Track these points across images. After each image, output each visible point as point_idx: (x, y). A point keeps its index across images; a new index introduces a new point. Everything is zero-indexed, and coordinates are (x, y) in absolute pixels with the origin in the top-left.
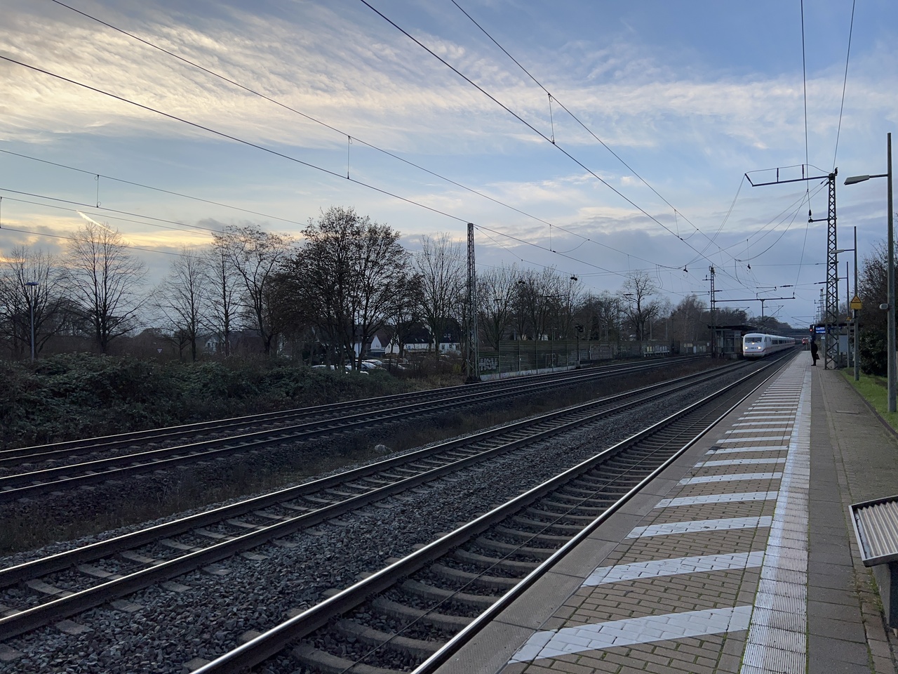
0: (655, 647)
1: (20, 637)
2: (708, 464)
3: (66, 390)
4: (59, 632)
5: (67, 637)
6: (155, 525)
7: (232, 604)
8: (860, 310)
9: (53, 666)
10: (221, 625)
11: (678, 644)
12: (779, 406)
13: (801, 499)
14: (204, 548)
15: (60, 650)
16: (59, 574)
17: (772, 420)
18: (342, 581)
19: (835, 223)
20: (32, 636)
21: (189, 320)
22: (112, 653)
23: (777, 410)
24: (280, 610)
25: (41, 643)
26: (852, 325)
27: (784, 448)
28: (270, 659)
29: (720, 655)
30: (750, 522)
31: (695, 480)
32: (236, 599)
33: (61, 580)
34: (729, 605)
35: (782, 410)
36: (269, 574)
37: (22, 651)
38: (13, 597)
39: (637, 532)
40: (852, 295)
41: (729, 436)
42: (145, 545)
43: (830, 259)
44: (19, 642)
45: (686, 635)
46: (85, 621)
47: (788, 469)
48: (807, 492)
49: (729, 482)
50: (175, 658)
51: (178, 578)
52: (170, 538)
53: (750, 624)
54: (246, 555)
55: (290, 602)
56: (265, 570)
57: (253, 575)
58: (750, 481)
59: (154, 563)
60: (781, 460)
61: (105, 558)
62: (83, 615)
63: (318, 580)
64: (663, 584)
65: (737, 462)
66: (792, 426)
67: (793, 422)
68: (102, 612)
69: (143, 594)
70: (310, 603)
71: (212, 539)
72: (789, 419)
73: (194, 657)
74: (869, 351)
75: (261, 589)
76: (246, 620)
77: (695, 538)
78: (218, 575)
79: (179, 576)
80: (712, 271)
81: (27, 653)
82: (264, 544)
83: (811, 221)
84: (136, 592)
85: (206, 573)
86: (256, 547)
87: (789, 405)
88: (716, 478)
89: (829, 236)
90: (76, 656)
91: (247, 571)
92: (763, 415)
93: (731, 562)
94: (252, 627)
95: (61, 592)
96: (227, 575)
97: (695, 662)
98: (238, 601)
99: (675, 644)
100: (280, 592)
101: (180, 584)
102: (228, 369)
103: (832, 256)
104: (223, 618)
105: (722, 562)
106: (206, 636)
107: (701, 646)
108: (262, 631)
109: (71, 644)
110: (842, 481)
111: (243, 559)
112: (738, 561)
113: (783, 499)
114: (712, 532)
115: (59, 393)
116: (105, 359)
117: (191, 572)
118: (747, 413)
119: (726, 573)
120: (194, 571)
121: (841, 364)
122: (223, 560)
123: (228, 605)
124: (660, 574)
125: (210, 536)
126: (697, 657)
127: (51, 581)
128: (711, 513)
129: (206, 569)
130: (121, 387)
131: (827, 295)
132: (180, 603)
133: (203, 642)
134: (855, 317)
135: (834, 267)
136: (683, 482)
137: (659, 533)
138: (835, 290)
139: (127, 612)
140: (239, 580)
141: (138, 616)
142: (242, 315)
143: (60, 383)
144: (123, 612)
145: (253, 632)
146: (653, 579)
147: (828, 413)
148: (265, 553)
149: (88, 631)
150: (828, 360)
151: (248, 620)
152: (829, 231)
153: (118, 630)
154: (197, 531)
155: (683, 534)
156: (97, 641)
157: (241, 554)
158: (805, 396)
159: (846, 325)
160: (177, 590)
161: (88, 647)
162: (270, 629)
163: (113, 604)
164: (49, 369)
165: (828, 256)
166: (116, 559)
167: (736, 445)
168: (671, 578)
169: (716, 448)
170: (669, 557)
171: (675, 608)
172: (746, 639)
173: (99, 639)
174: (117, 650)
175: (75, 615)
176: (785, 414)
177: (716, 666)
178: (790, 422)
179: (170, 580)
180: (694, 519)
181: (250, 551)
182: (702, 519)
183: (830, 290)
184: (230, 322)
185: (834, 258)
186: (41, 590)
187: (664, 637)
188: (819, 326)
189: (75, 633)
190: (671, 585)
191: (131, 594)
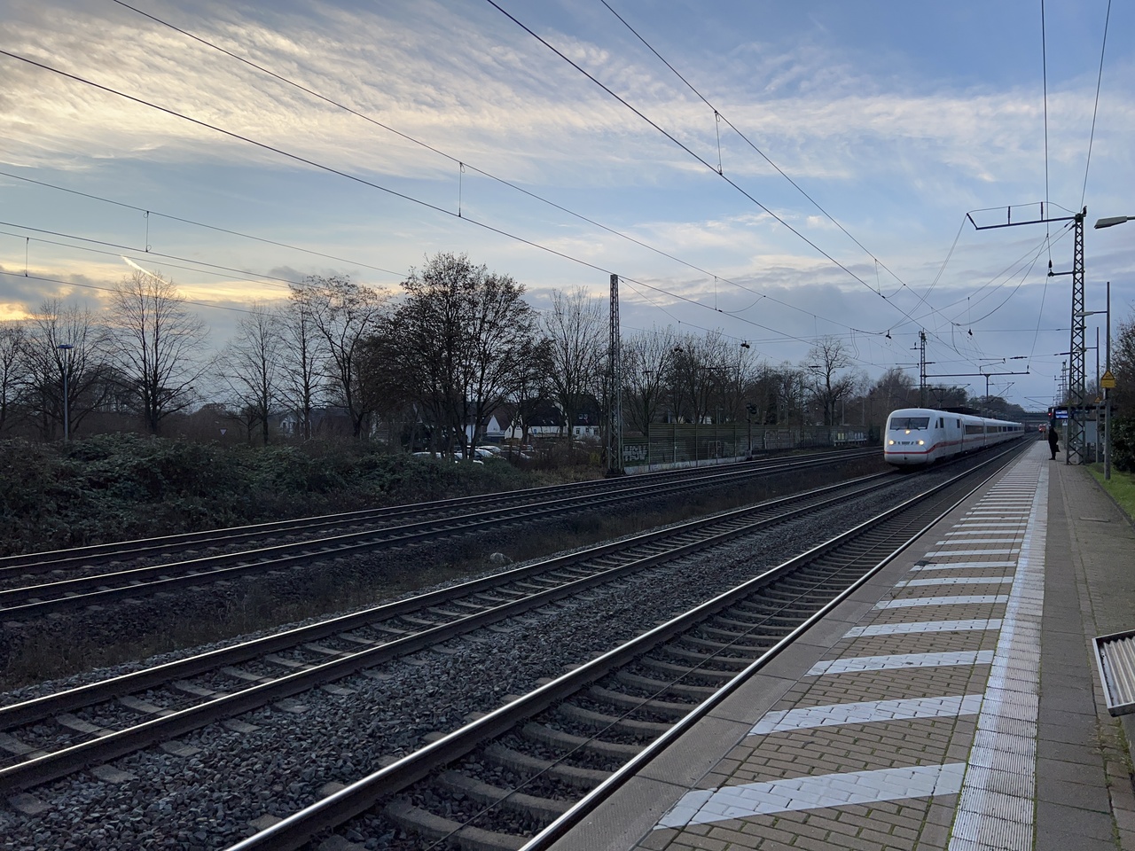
0: (841, 813)
1: (48, 785)
2: (913, 583)
3: (107, 480)
4: (96, 779)
5: (106, 786)
6: (216, 649)
7: (310, 749)
8: (1113, 389)
9: (87, 821)
10: (295, 774)
11: (869, 810)
12: (1006, 510)
13: (1031, 630)
14: (275, 679)
15: (98, 802)
16: (97, 708)
17: (996, 528)
18: (447, 723)
19: (1082, 278)
20: (62, 784)
21: (260, 393)
22: (161, 807)
23: (1003, 516)
24: (370, 757)
25: (74, 793)
26: (1103, 408)
27: (1011, 564)
28: (356, 818)
29: (922, 826)
30: (965, 658)
31: (896, 603)
32: (315, 742)
33: (99, 716)
34: (935, 762)
35: (1010, 515)
36: (356, 712)
37: (50, 802)
38: (40, 735)
39: (820, 667)
40: (1103, 370)
41: (940, 548)
42: (203, 674)
43: (1075, 323)
44: (47, 791)
45: (880, 798)
46: (128, 766)
47: (1017, 590)
48: (1039, 620)
49: (940, 606)
50: (239, 814)
51: (244, 716)
52: (234, 665)
53: (963, 786)
54: (328, 688)
55: (383, 748)
56: (352, 707)
57: (336, 714)
58: (967, 605)
59: (215, 697)
60: (1006, 580)
61: (153, 689)
62: (126, 759)
63: (417, 720)
64: (852, 734)
65: (950, 581)
66: (1022, 536)
67: (1023, 532)
68: (149, 756)
69: (200, 735)
70: (407, 750)
71: (286, 667)
72: (1018, 528)
73: (262, 814)
74: (1123, 441)
75: (347, 731)
76: (328, 769)
77: (895, 676)
78: (293, 713)
79: (245, 713)
80: (923, 337)
81: (56, 805)
82: (351, 675)
83: (1051, 274)
84: (191, 732)
85: (279, 710)
86: (340, 679)
87: (1018, 510)
88: (923, 602)
89: (1074, 294)
90: (117, 810)
91: (329, 708)
92: (986, 521)
93: (939, 707)
94: (335, 777)
95: (99, 731)
96: (304, 713)
97: (890, 833)
98: (318, 745)
99: (866, 810)
100: (370, 735)
101: (246, 722)
102: (308, 456)
103: (1078, 319)
104: (298, 766)
105: (928, 707)
106: (278, 788)
107: (899, 812)
108: (346, 783)
109: (111, 794)
110: (1085, 606)
111: (325, 693)
112: (947, 706)
113: (1008, 629)
114: (917, 670)
115: (98, 482)
116: (154, 442)
117: (259, 708)
118: (965, 519)
119: (933, 722)
120: (263, 706)
121: (1088, 457)
122: (299, 694)
123: (305, 750)
124: (849, 721)
125: (283, 663)
126: (893, 826)
127: (86, 715)
128: (915, 646)
129: (279, 705)
130: (175, 477)
131: (1071, 369)
132: (246, 746)
133: (273, 796)
134: (1107, 398)
135: (1081, 334)
136: (881, 605)
137: (848, 670)
138: (1081, 363)
139: (179, 757)
140: (319, 719)
141: (193, 761)
142: (326, 388)
143: (100, 471)
144: (175, 756)
145: (335, 784)
146: (840, 728)
147: (1069, 520)
148: (352, 686)
149: (131, 779)
150: (1071, 453)
151: (330, 769)
152: (1074, 288)
153: (168, 778)
154: (268, 658)
155: (879, 671)
156: (144, 791)
157: (323, 687)
158: (1040, 499)
159: (1095, 408)
160: (241, 730)
161: (131, 799)
162: (357, 780)
163: (164, 746)
164: (87, 453)
165: (1073, 319)
166: (168, 690)
167: (949, 559)
168: (863, 727)
169: (924, 563)
170: (860, 701)
171: (867, 764)
172: (957, 804)
173: (144, 789)
174: (167, 803)
175: (116, 759)
176: (1014, 521)
177: (918, 839)
178: (1019, 532)
179: (234, 717)
180: (893, 653)
181: (333, 682)
182: (902, 653)
183: (1075, 363)
184: (312, 397)
185: (1081, 323)
186: (74, 727)
187: (853, 800)
188: (1060, 408)
189: (116, 781)
190: (862, 735)
191: (186, 734)
